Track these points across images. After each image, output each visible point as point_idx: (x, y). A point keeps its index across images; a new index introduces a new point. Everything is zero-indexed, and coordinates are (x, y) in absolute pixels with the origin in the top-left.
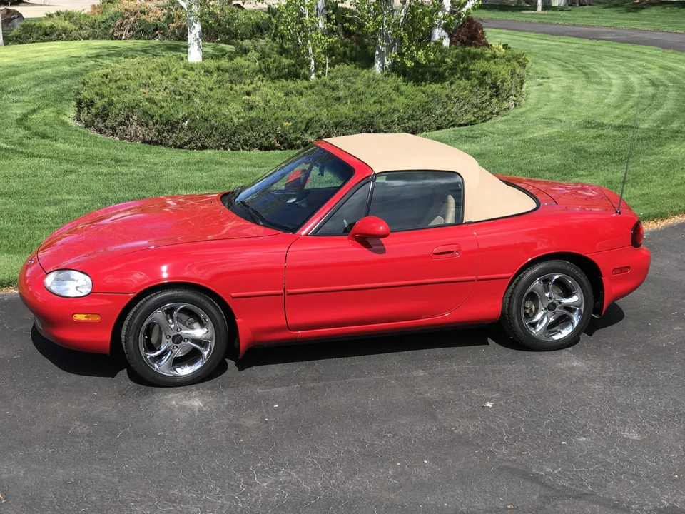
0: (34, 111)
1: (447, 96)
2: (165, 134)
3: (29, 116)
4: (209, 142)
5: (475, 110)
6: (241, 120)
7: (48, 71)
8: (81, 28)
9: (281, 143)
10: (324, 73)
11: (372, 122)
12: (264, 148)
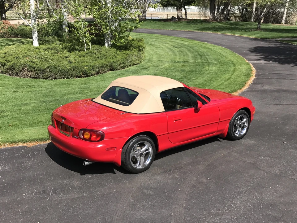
2: (40, 74)
4: (58, 76)
9: (84, 75)
10: (89, 48)
11: (112, 65)
12: (78, 77)
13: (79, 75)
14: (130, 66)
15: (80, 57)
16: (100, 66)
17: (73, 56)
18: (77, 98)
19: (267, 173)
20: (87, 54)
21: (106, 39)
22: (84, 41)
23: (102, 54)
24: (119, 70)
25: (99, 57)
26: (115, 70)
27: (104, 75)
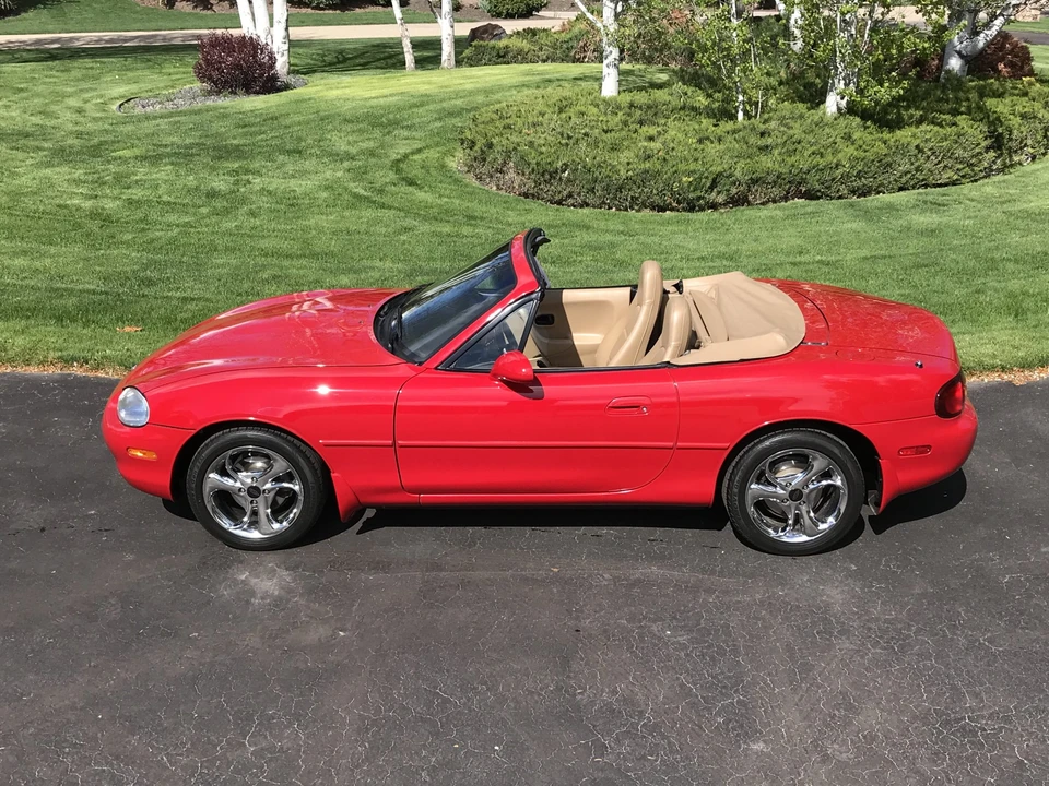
0: (419, 151)
1: (917, 147)
3: (410, 158)
4: (591, 199)
5: (961, 166)
6: (630, 173)
7: (459, 102)
8: (541, 49)
9: (679, 203)
11: (803, 180)
12: (657, 208)
13: (660, 202)
14: (902, 189)
15: (703, 139)
16: (747, 178)
23: (785, 137)
24: (839, 198)
26: (820, 197)
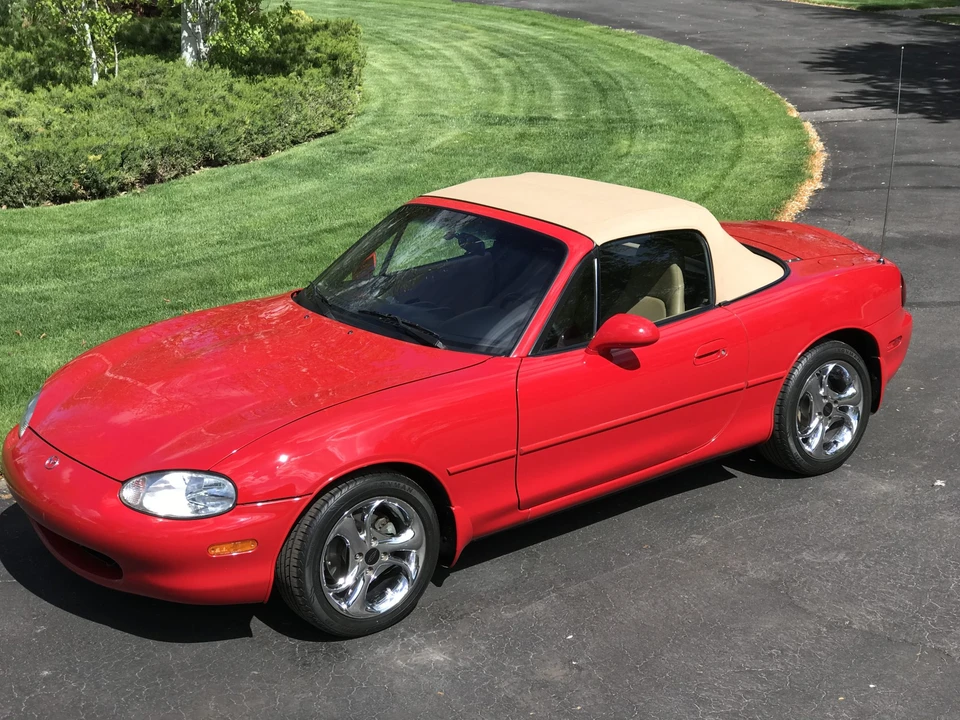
1: (300, 93)
9: (87, 189)
10: (112, 71)
11: (211, 144)
12: (59, 199)
13: (63, 190)
14: (295, 143)
15: (69, 108)
16: (157, 148)
17: (38, 109)
18: (41, 299)
19: (830, 627)
20: (102, 95)
21: (188, 29)
22: (85, 42)
23: (167, 96)
24: (246, 161)
25: (152, 110)
26: (225, 163)
27: (177, 185)
